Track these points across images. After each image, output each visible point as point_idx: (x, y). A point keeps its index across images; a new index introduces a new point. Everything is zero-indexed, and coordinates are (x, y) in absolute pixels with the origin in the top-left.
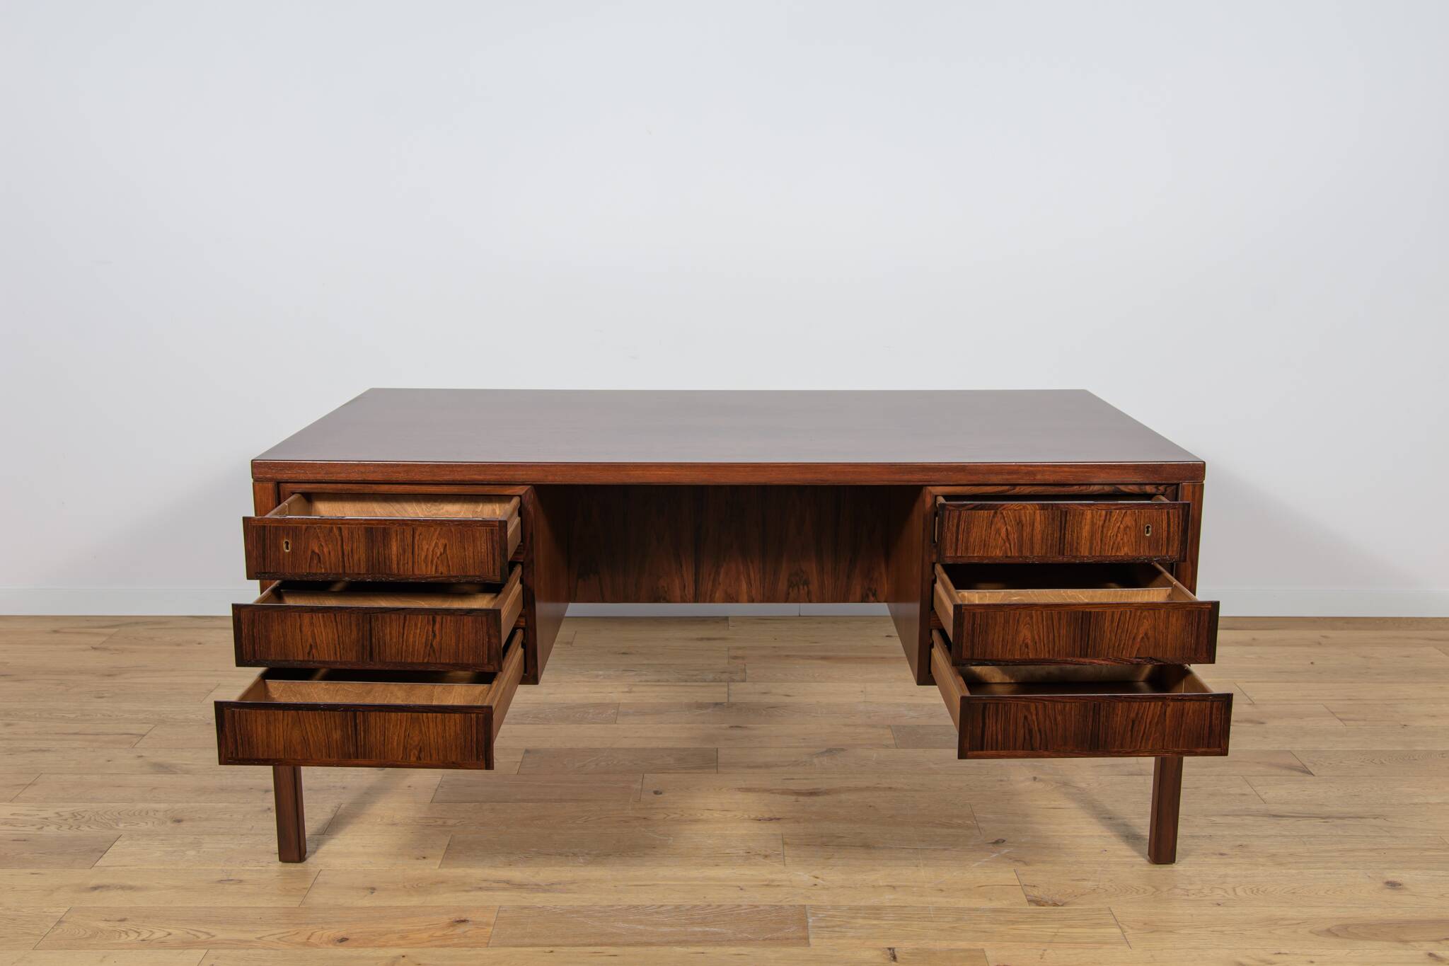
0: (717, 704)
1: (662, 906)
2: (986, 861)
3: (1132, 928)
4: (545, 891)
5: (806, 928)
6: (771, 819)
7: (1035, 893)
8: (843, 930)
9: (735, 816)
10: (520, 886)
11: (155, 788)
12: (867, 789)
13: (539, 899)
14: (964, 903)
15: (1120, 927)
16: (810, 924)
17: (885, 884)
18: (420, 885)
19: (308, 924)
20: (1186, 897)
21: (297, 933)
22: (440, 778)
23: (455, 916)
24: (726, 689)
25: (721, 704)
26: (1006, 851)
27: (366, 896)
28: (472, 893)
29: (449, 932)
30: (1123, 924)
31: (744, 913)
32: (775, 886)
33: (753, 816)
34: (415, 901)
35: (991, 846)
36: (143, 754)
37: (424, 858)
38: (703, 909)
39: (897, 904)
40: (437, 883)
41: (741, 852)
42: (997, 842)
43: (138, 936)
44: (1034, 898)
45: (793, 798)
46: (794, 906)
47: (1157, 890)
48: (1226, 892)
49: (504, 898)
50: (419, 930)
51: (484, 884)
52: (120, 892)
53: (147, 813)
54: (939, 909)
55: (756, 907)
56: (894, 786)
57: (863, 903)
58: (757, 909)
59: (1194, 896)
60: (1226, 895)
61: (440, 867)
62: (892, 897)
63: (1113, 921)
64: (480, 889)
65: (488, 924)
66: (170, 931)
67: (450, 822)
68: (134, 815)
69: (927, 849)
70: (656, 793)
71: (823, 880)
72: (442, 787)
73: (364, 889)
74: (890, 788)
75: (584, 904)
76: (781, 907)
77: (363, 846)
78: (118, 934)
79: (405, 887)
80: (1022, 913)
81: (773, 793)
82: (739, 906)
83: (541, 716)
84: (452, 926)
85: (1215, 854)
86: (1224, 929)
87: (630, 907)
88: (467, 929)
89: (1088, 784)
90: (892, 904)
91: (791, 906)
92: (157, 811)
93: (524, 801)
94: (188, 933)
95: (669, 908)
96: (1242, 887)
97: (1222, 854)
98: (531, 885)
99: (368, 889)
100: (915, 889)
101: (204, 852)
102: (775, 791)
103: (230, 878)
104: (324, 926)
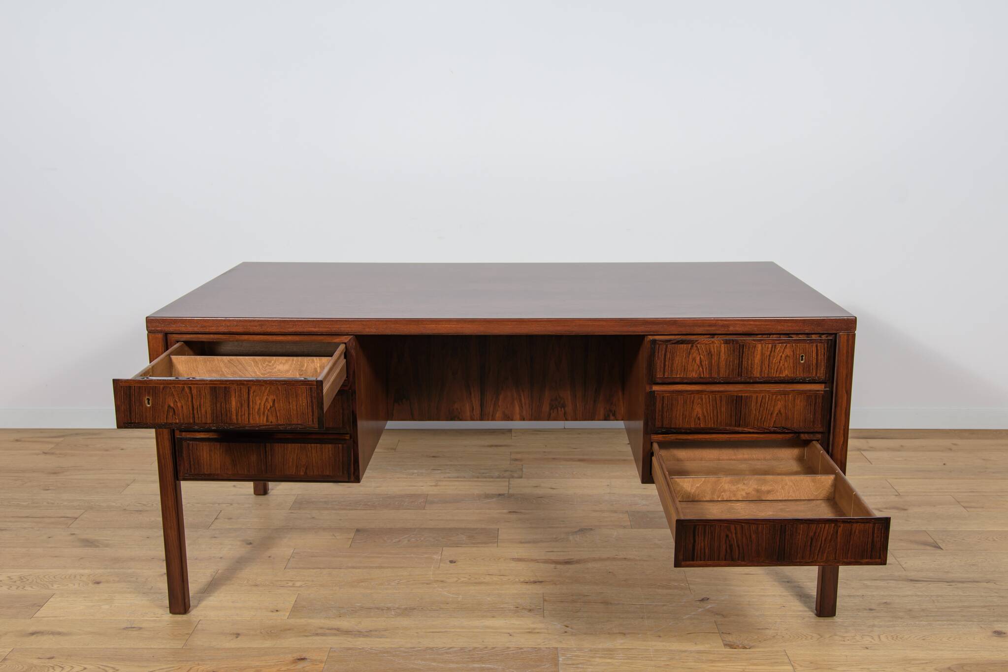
0: (500, 495)
1: (451, 648)
2: (693, 615)
3: (801, 666)
4: (364, 637)
5: (557, 665)
6: (535, 582)
7: (730, 639)
8: (585, 667)
10: (346, 633)
11: (82, 559)
12: (608, 559)
13: (360, 643)
14: (676, 646)
15: (792, 666)
16: (560, 662)
18: (272, 632)
19: (188, 661)
20: (843, 643)
21: (179, 668)
22: (292, 551)
23: (297, 655)
24: (507, 484)
25: (503, 495)
26: (710, 606)
27: (232, 639)
28: (310, 638)
29: (292, 667)
30: (794, 662)
31: (512, 653)
32: (535, 633)
33: (522, 580)
34: (268, 644)
35: (698, 603)
36: (75, 533)
37: (277, 611)
38: (481, 650)
39: (626, 647)
40: (285, 630)
41: (512, 606)
42: (703, 600)
43: (62, 670)
44: (728, 643)
46: (549, 648)
48: (873, 638)
49: (334, 642)
50: (270, 666)
51: (320, 632)
53: (75, 578)
54: (657, 650)
57: (600, 646)
58: (522, 650)
59: (848, 642)
60: (872, 640)
61: (288, 618)
62: (622, 641)
63: (787, 661)
64: (317, 635)
65: (321, 662)
66: (86, 666)
67: (298, 585)
68: (66, 578)
69: (651, 605)
70: (451, 562)
71: (572, 628)
72: (293, 557)
73: (231, 635)
76: (539, 649)
77: (232, 603)
78: (47, 669)
79: (261, 633)
80: (719, 654)
82: (508, 648)
83: (369, 505)
84: (294, 663)
85: (866, 609)
86: (870, 667)
87: (427, 649)
88: (305, 665)
90: (622, 647)
91: (547, 648)
92: (83, 576)
93: (353, 568)
94: (99, 668)
95: (456, 649)
96: (885, 635)
97: (871, 610)
98: (355, 632)
99: (233, 634)
101: (115, 606)
103: (133, 626)
104: (200, 663)
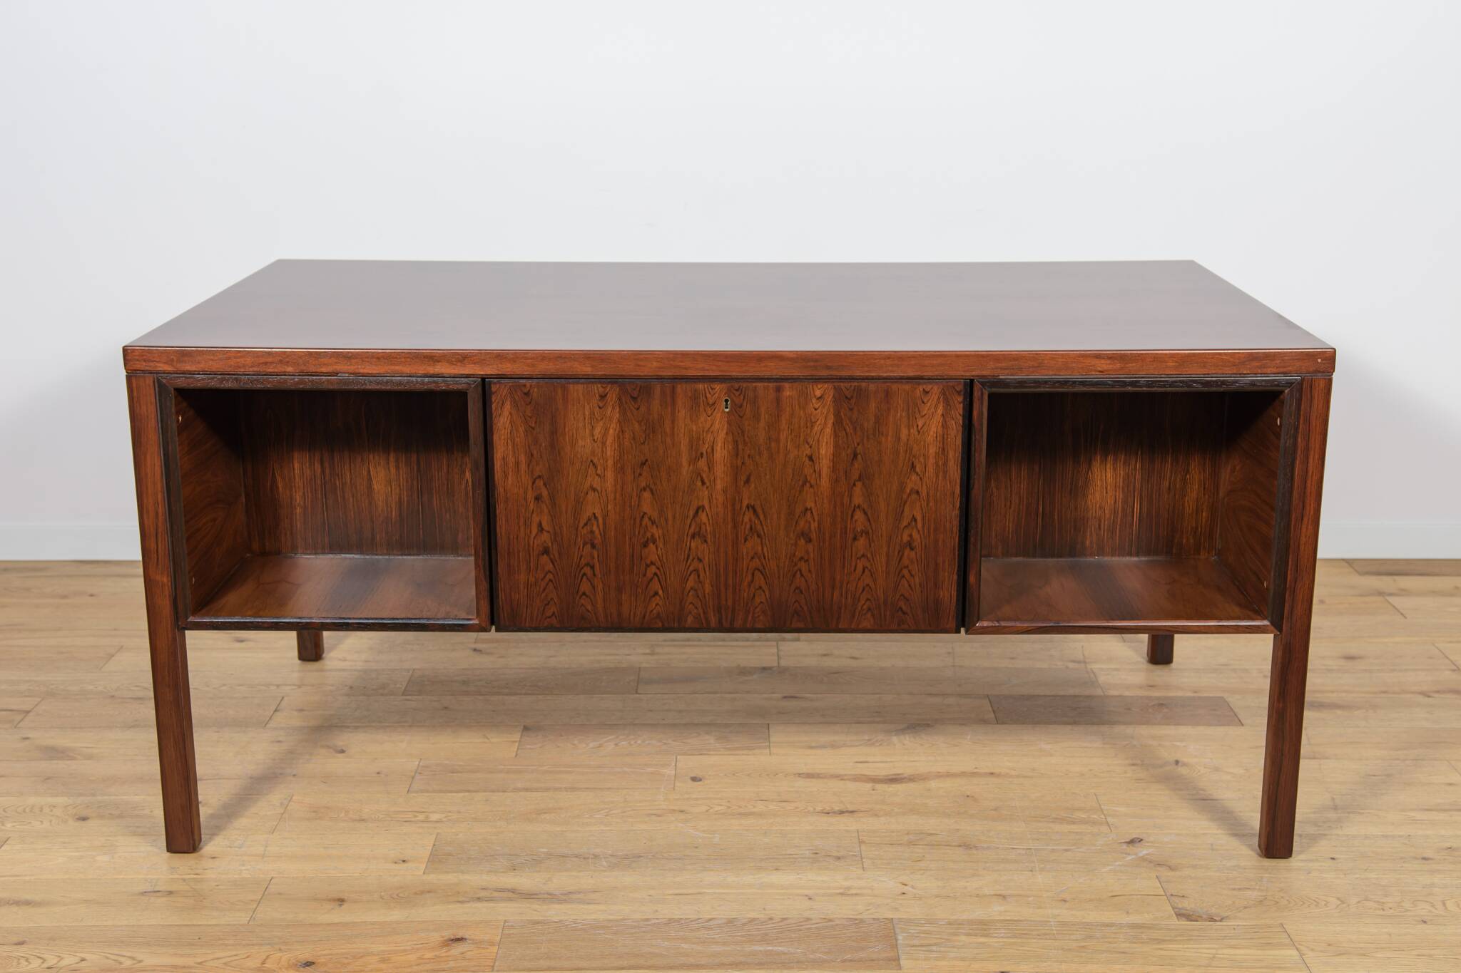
0: (764, 669)
1: (710, 920)
2: (1119, 865)
3: (1312, 950)
4: (561, 902)
5: (895, 946)
6: (842, 812)
7: (1186, 905)
8: (942, 949)
9: (797, 808)
10: (530, 896)
11: (48, 778)
12: (963, 774)
13: (554, 912)
14: (1093, 916)
15: (1297, 949)
16: (899, 942)
17: (992, 893)
18: (401, 895)
19: (261, 945)
20: (1381, 912)
21: (248, 957)
22: (417, 763)
23: (448, 934)
24: (775, 650)
25: (770, 668)
26: (1145, 852)
27: (333, 909)
28: (469, 905)
29: (442, 952)
30: (1300, 944)
31: (816, 928)
32: (852, 895)
33: (819, 809)
34: (396, 915)
35: (1125, 846)
36: (29, 736)
37: (404, 861)
38: (763, 923)
39: (1009, 918)
40: (423, 892)
41: (807, 852)
42: (1132, 842)
43: (43, 963)
44: (1184, 912)
45: (869, 785)
46: (878, 919)
47: (1343, 902)
48: (1433, 906)
49: (509, 911)
50: (405, 951)
51: (483, 894)
52: (15, 909)
53: (41, 810)
54: (1063, 924)
55: (830, 920)
56: (996, 771)
57: (965, 916)
58: (831, 923)
59: (1392, 911)
60: (1433, 910)
61: (424, 873)
62: (1002, 908)
63: (1287, 941)
64: (479, 899)
65: (492, 944)
66: (83, 955)
67: (434, 817)
68: (24, 811)
69: (1044, 849)
70: (694, 779)
71: (913, 887)
72: (420, 773)
73: (330, 900)
74: (992, 774)
75: (611, 917)
76: (862, 921)
77: (325, 848)
78: (16, 961)
79: (381, 897)
80: (1169, 929)
81: (842, 780)
82: (808, 919)
83: (540, 684)
84: (447, 945)
85: (1416, 858)
86: (1432, 952)
87: (671, 921)
88: (465, 950)
89: (1246, 770)
90: (1002, 918)
91: (874, 919)
92: (54, 807)
93: (526, 790)
94: (107, 958)
95: (720, 922)
96: (1453, 900)
97: (1424, 859)
98: (544, 894)
99: (334, 900)
100: (1031, 899)
101: (120, 857)
102: (845, 778)
103: (156, 890)
104: (283, 947)
